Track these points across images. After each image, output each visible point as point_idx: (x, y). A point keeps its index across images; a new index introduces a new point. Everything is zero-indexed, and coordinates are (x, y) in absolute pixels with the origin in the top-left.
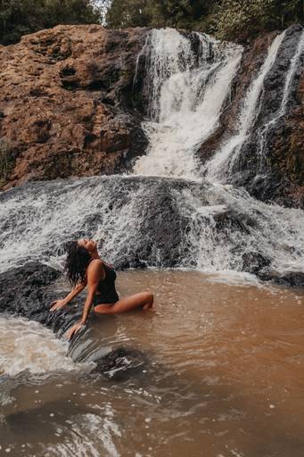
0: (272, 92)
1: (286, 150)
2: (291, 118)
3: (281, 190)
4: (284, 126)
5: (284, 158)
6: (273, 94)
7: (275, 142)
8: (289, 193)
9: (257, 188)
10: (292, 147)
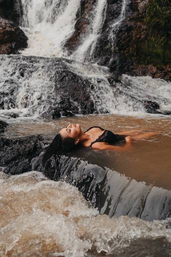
0: (113, 5)
1: (129, 41)
2: (131, 20)
3: (128, 67)
4: (127, 25)
5: (128, 46)
6: (115, 6)
7: (122, 36)
8: (133, 69)
9: (113, 66)
10: (134, 39)
